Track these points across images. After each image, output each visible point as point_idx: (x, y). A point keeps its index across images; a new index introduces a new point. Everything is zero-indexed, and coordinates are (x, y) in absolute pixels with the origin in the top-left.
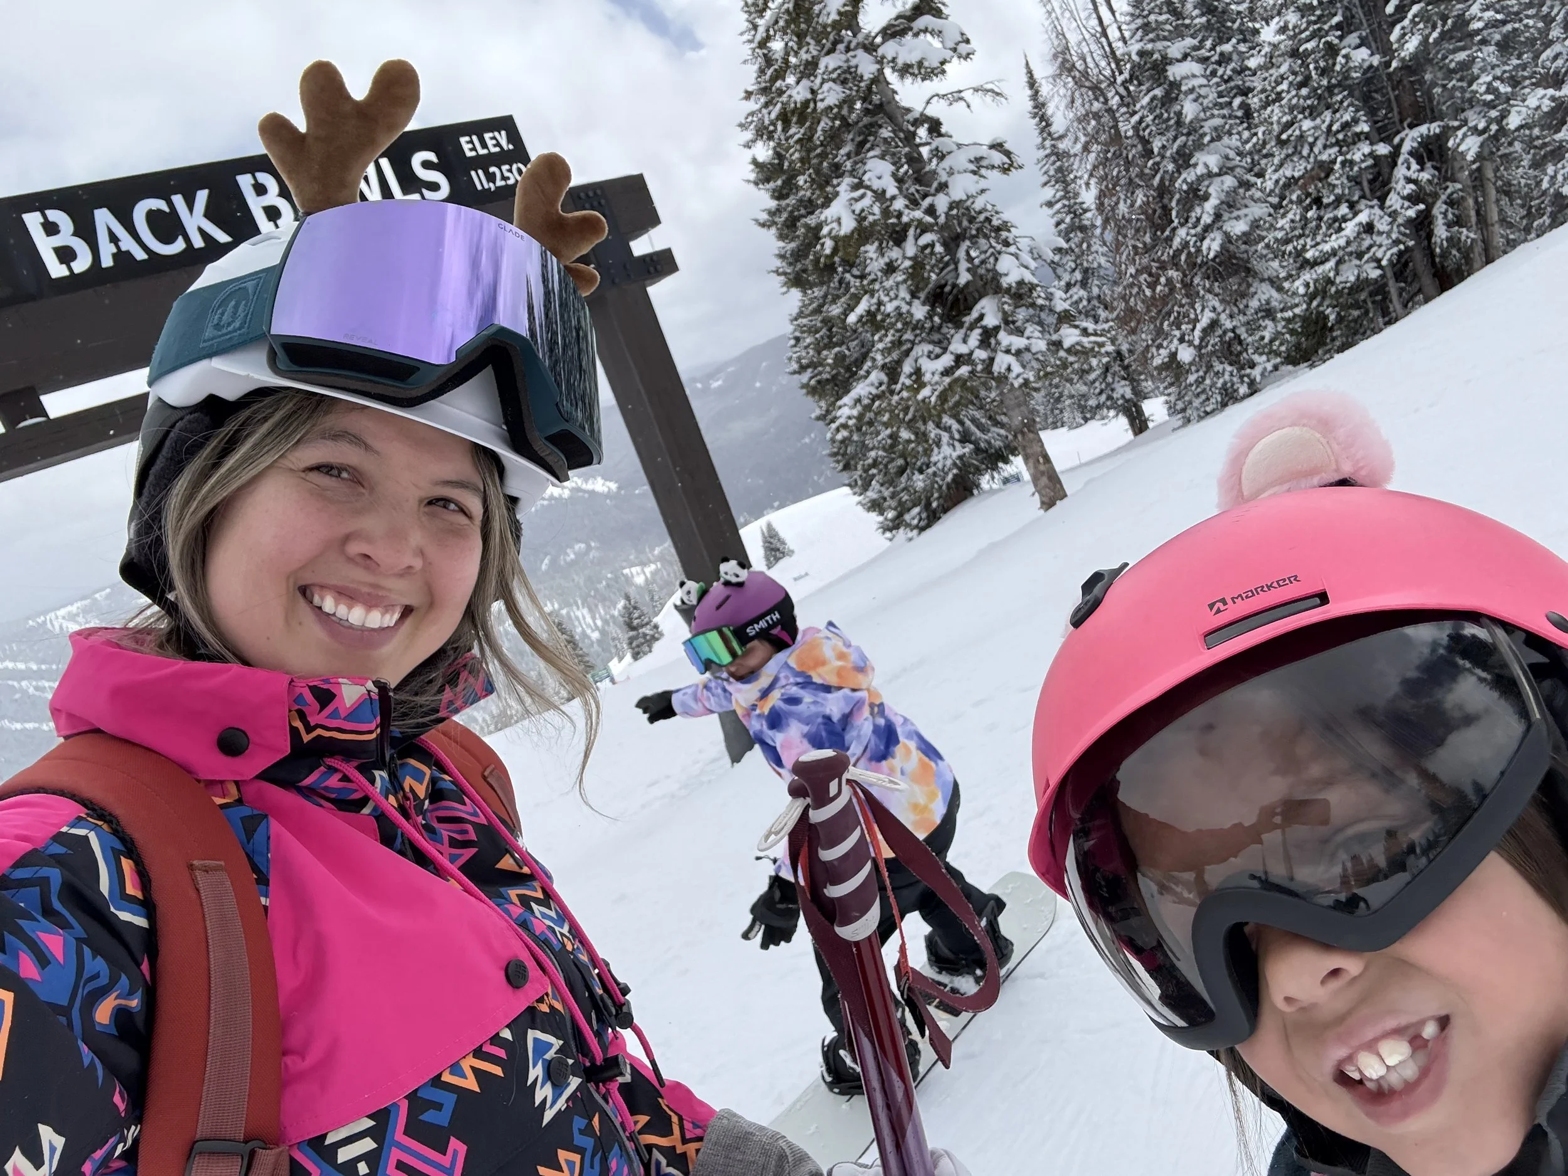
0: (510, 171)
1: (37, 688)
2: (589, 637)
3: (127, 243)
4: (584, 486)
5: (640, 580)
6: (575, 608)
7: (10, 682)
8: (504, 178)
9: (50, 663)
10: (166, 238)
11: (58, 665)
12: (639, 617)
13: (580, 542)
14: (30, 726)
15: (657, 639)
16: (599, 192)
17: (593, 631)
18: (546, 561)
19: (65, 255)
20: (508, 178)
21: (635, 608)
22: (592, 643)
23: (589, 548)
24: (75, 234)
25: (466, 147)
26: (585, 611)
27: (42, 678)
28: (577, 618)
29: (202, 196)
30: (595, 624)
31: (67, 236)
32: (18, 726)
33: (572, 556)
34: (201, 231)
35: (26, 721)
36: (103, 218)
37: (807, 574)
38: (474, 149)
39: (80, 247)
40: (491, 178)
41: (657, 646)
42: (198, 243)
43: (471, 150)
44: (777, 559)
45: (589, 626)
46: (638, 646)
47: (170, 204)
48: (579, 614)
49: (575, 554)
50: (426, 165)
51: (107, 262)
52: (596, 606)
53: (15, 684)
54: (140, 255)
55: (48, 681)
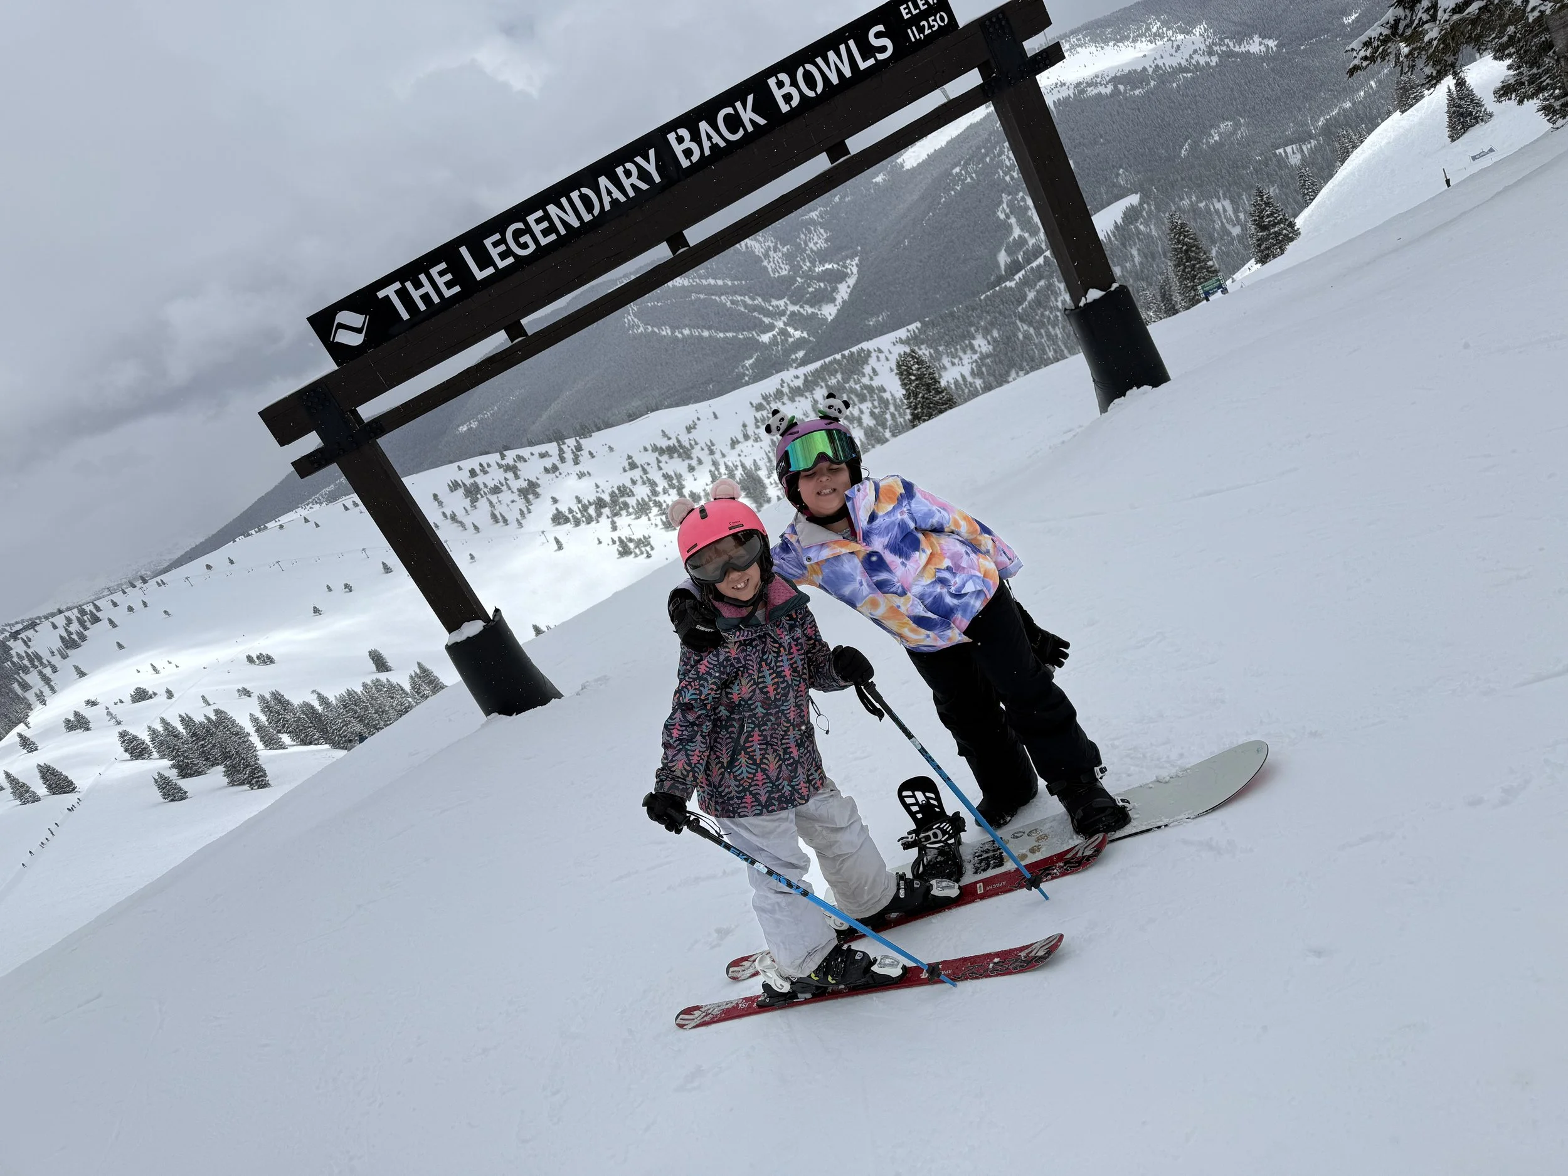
0: (935, 20)
1: (733, 302)
2: (1229, 233)
3: (716, 139)
4: (1237, 49)
5: (1295, 160)
6: (1215, 200)
7: (713, 297)
8: (930, 27)
9: (741, 280)
10: (734, 131)
11: (746, 281)
12: (1272, 215)
13: (1224, 119)
14: (730, 335)
15: (1292, 240)
16: (1001, 16)
17: (1234, 225)
18: (1187, 146)
19: (688, 153)
20: (934, 26)
21: (1267, 204)
22: (1233, 239)
23: (1237, 126)
24: (691, 140)
25: (904, 12)
26: (1227, 204)
27: (736, 293)
28: (1217, 211)
29: (750, 98)
30: (1237, 217)
31: (688, 144)
32: (722, 335)
33: (1217, 138)
34: (751, 120)
35: (727, 331)
36: (704, 126)
37: (1491, 150)
38: (910, 12)
39: (694, 146)
40: (921, 30)
41: (1291, 247)
42: (750, 128)
43: (907, 14)
44: (1466, 128)
45: (1229, 220)
46: (1267, 248)
47: (735, 109)
48: (1218, 206)
49: (1220, 135)
50: (878, 35)
51: (707, 152)
52: (1240, 196)
53: (717, 298)
54: (722, 144)
55: (741, 295)
